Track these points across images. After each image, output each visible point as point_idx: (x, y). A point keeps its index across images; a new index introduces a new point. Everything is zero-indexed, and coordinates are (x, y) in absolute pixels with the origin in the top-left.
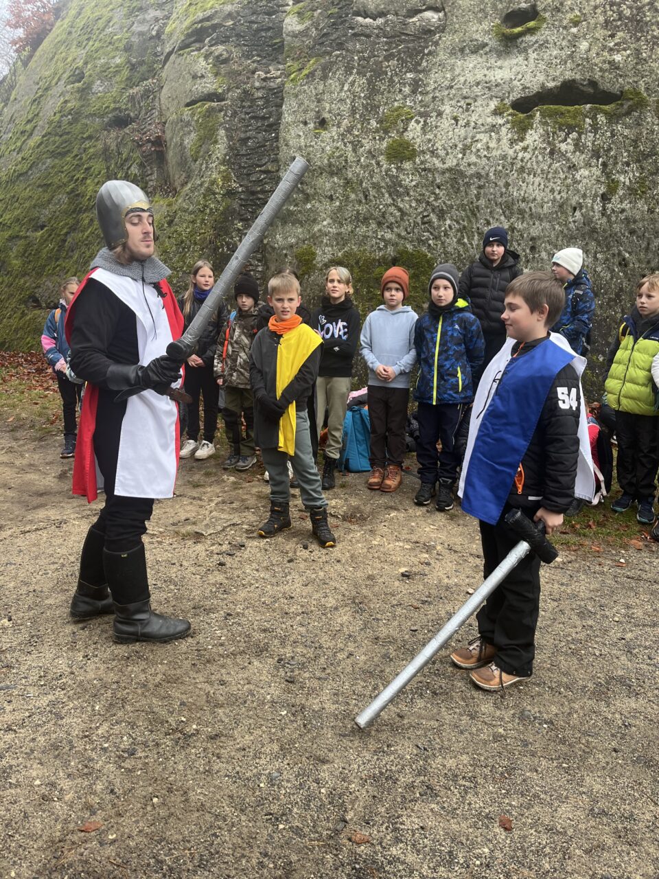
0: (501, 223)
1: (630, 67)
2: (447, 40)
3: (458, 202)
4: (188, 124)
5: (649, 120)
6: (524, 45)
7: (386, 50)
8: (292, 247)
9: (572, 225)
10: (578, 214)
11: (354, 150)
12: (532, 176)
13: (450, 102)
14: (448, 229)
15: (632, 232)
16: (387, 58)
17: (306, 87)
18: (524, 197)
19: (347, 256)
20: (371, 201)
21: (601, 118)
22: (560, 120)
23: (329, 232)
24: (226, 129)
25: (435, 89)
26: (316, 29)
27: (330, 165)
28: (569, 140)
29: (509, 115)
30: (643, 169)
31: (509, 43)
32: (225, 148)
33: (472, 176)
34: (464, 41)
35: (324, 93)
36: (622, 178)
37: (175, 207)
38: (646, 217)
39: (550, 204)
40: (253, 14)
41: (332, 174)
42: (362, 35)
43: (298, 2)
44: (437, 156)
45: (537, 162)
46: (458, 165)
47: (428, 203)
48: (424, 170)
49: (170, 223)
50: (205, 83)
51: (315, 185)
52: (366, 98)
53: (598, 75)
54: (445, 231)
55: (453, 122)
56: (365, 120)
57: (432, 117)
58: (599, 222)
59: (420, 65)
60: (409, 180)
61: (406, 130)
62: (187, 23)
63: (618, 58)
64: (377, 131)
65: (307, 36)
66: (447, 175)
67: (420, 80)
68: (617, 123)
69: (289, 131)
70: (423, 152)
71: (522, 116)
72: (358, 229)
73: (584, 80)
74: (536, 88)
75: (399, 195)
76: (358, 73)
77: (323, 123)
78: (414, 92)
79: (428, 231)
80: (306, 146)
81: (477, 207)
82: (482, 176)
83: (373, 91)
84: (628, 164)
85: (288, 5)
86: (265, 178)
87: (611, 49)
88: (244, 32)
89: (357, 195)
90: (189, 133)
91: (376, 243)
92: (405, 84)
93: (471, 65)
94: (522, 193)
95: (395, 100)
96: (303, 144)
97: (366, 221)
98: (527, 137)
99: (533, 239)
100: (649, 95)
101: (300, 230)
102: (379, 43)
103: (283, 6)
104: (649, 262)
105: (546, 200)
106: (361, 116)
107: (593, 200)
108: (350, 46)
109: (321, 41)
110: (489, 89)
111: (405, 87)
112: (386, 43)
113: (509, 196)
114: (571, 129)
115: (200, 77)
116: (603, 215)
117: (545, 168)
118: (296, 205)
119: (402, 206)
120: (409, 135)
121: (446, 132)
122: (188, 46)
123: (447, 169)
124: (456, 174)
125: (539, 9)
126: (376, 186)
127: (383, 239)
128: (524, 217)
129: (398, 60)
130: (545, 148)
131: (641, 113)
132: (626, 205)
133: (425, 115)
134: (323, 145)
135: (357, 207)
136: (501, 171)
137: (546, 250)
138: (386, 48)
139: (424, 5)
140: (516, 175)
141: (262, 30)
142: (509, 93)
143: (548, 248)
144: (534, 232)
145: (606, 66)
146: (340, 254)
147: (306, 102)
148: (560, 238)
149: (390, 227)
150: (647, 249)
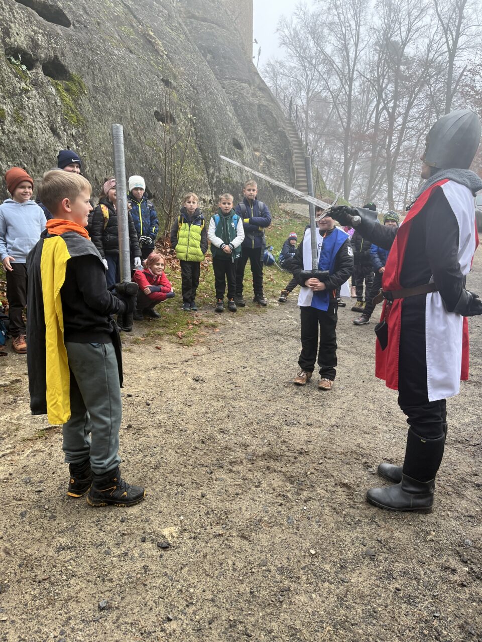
36: (5, 108)
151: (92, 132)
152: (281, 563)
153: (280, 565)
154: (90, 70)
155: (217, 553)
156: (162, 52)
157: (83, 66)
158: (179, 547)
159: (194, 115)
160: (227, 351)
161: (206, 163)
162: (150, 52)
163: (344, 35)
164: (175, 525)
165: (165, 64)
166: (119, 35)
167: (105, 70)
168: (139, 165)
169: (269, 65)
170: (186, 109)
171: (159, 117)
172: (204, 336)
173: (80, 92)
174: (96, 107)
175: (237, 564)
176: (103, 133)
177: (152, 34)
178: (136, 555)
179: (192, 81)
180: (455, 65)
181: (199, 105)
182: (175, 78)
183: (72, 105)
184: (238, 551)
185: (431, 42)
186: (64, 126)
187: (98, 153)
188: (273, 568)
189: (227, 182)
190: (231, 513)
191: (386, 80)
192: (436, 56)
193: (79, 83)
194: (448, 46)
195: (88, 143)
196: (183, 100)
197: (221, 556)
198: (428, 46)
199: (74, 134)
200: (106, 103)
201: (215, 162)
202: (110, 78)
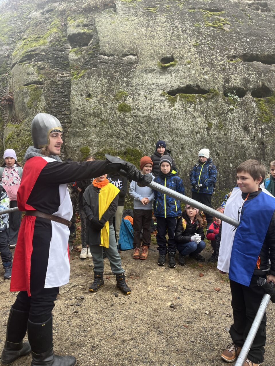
0: (169, 138)
1: (211, 81)
2: (139, 67)
3: (150, 129)
4: (26, 93)
5: (220, 100)
6: (170, 71)
7: (114, 69)
8: (78, 146)
9: (197, 139)
10: (198, 135)
11: (104, 107)
12: (179, 120)
13: (143, 90)
14: (147, 140)
15: (220, 142)
16: (115, 72)
17: (81, 81)
18: (177, 128)
19: (104, 151)
20: (113, 128)
21: (202, 99)
22: (187, 99)
23: (95, 141)
24: (45, 96)
25: (136, 85)
26: (83, 59)
27: (94, 113)
28: (191, 107)
29: (167, 96)
30: (220, 119)
31: (164, 70)
32: (45, 104)
33: (155, 119)
34: (146, 68)
35: (89, 84)
36: (213, 122)
37: (20, 128)
38: (224, 137)
39: (187, 131)
40: (54, 51)
41: (95, 116)
42: (104, 62)
43: (74, 48)
44: (140, 111)
45: (180, 115)
46: (149, 114)
47: (138, 130)
48: (135, 116)
49: (18, 135)
50: (34, 77)
51: (87, 120)
52: (107, 86)
53: (199, 83)
54: (146, 141)
55: (145, 98)
56: (107, 95)
57: (136, 96)
58: (207, 138)
59: (129, 75)
60: (129, 120)
61: (126, 100)
62: (23, 52)
63: (206, 77)
64: (113, 100)
65: (80, 61)
66: (145, 118)
67: (130, 81)
68: (209, 101)
69: (74, 98)
70: (134, 109)
71: (172, 97)
72: (108, 140)
73: (194, 85)
74: (176, 87)
75: (125, 126)
76: (104, 77)
77: (89, 96)
78: (128, 85)
79: (139, 141)
80: (82, 104)
81: (158, 132)
82: (159, 119)
83: (110, 84)
84: (215, 117)
85: (69, 48)
86: (64, 117)
87: (203, 74)
88: (50, 57)
89: (107, 125)
90: (27, 97)
91: (117, 145)
92: (123, 82)
93: (150, 77)
94: (176, 126)
95: (120, 88)
96: (81, 103)
97: (111, 136)
98: (175, 105)
99: (182, 144)
100: (219, 91)
101: (82, 140)
102: (111, 66)
103: (67, 49)
104: (227, 154)
105: (186, 129)
106: (106, 94)
107: (203, 130)
108: (99, 66)
109: (86, 63)
110: (158, 86)
111: (124, 83)
112: (114, 66)
113: (171, 127)
114: (192, 103)
115: (31, 74)
116: (208, 136)
117: (184, 117)
118: (80, 129)
119: (127, 130)
120: (127, 102)
121: (142, 102)
122: (24, 61)
123: (145, 116)
124: (148, 118)
125: (174, 57)
126: (115, 122)
127: (119, 144)
128: (177, 136)
129: (120, 73)
130: (183, 110)
131: (217, 98)
132: (216, 132)
133: (133, 95)
134: (90, 104)
135: (107, 130)
136: (166, 118)
137: (188, 149)
138: (114, 68)
139: (129, 53)
140: (173, 119)
141: (59, 57)
142: (166, 88)
143: (188, 148)
144: (183, 141)
145: (202, 80)
146: (101, 150)
147: (82, 87)
148: (193, 144)
149: (122, 139)
150: (226, 149)
183: (267, 111)
186: (255, 125)
199: (263, 128)
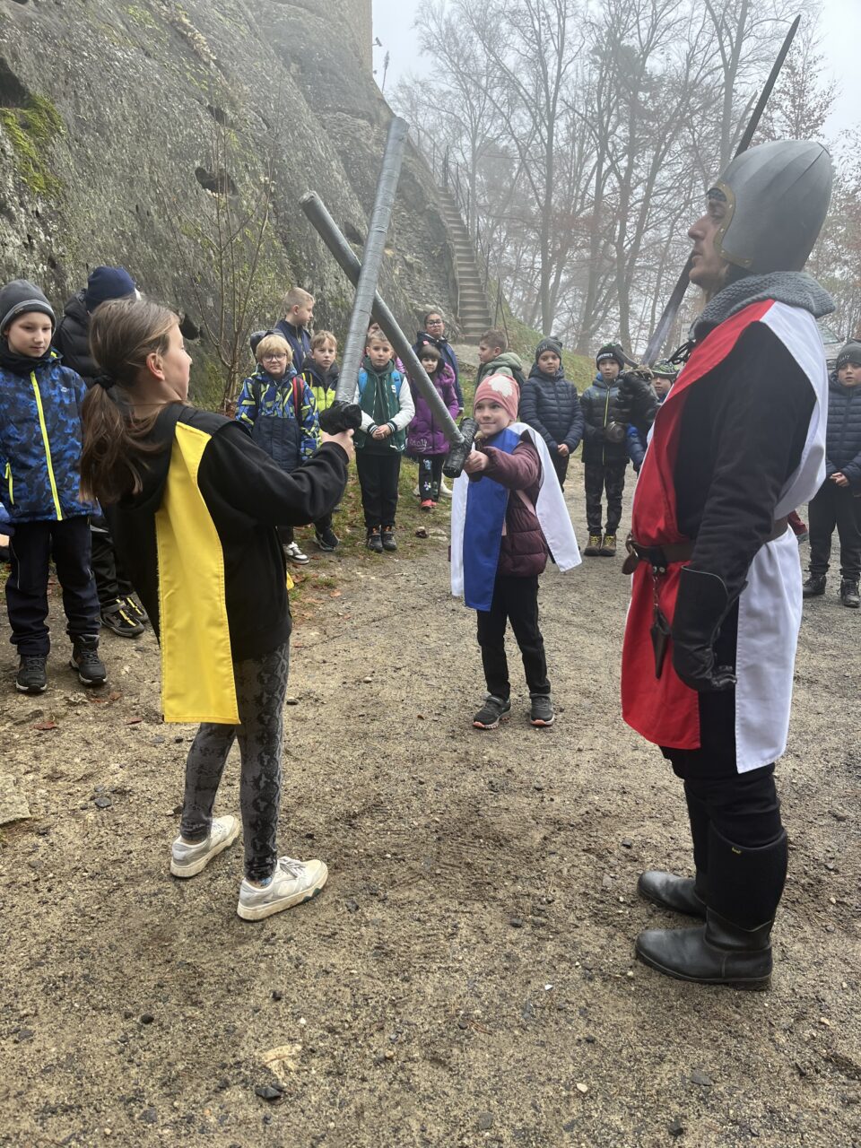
151: (76, 207)
152: (521, 1120)
153: (519, 1125)
154: (69, 88)
155: (385, 1104)
156: (207, 55)
157: (55, 80)
158: (304, 1094)
159: (273, 178)
160: (360, 636)
161: (296, 271)
162: (184, 55)
163: (538, 35)
164: (290, 1040)
165: (213, 80)
166: (124, 23)
167: (99, 87)
168: (170, 272)
169: (402, 87)
170: (254, 164)
171: (205, 181)
172: (312, 605)
173: (51, 129)
174: (82, 160)
175: (429, 1126)
176: (98, 211)
177: (186, 21)
178: (212, 1120)
179: (265, 111)
180: (735, 91)
181: (280, 158)
182: (233, 105)
183: (34, 155)
184: (428, 1097)
185: (692, 49)
186: (20, 197)
187: (89, 249)
188: (506, 1133)
189: (336, 306)
190: (405, 1003)
191: (613, 119)
192: (702, 74)
193: (48, 112)
194: (724, 56)
195: (69, 229)
196: (250, 148)
197: (394, 1112)
198: (688, 55)
199: (40, 211)
200: (101, 151)
201: (314, 267)
202: (108, 104)
